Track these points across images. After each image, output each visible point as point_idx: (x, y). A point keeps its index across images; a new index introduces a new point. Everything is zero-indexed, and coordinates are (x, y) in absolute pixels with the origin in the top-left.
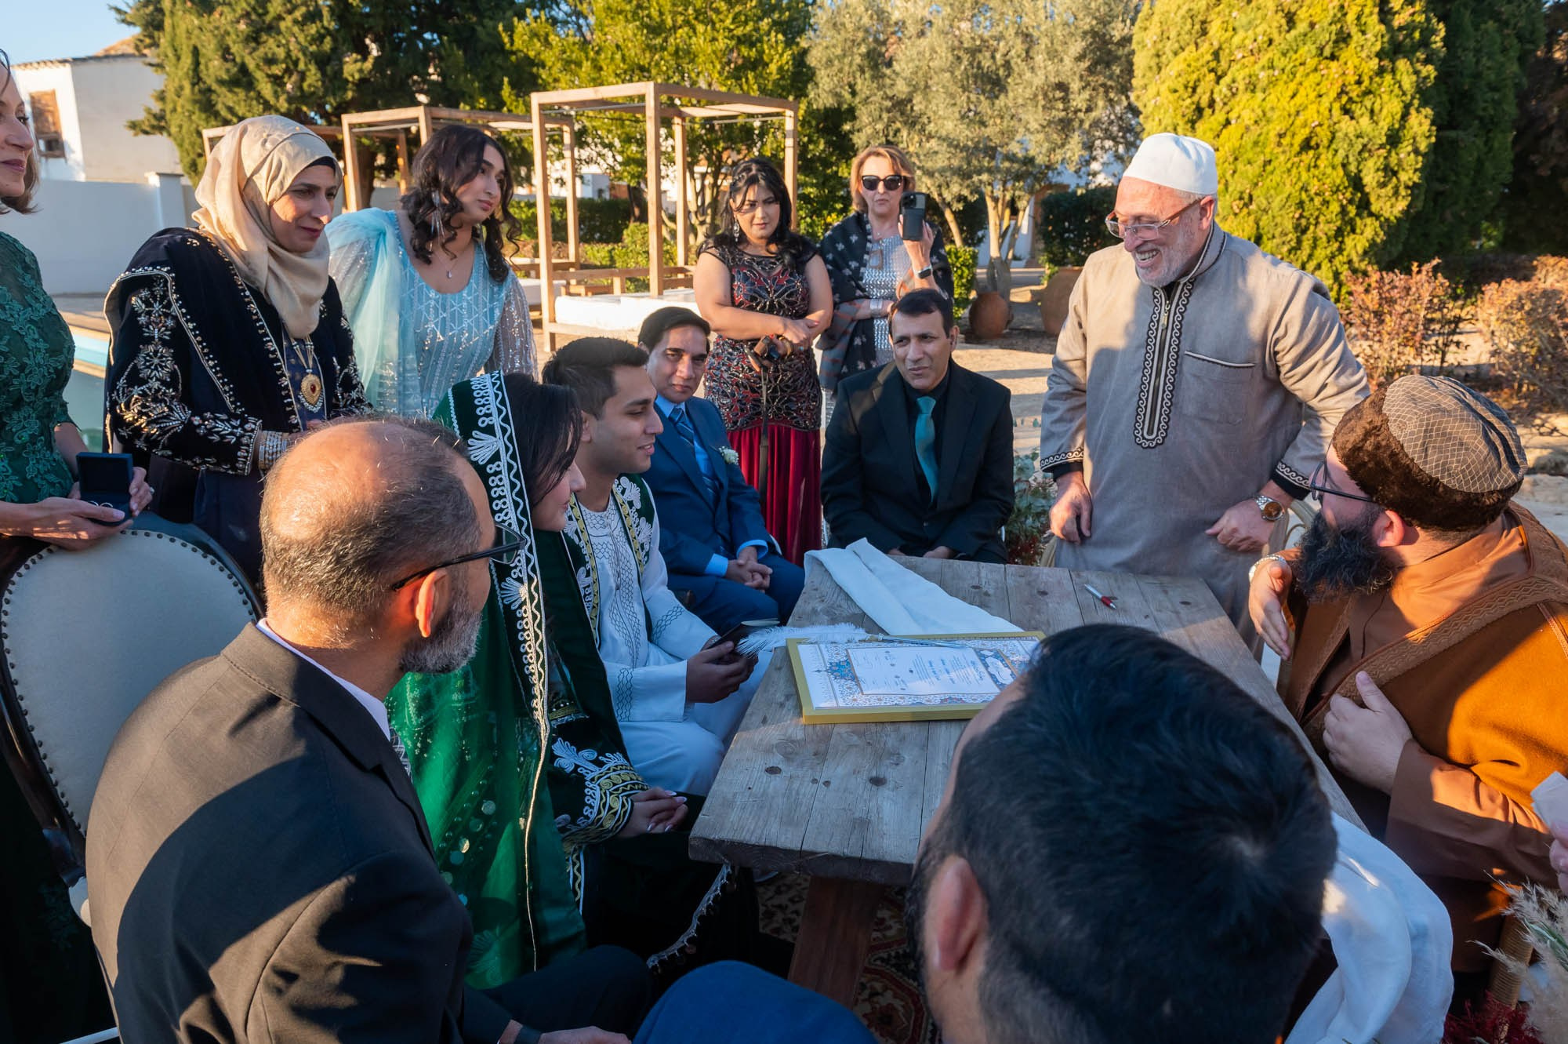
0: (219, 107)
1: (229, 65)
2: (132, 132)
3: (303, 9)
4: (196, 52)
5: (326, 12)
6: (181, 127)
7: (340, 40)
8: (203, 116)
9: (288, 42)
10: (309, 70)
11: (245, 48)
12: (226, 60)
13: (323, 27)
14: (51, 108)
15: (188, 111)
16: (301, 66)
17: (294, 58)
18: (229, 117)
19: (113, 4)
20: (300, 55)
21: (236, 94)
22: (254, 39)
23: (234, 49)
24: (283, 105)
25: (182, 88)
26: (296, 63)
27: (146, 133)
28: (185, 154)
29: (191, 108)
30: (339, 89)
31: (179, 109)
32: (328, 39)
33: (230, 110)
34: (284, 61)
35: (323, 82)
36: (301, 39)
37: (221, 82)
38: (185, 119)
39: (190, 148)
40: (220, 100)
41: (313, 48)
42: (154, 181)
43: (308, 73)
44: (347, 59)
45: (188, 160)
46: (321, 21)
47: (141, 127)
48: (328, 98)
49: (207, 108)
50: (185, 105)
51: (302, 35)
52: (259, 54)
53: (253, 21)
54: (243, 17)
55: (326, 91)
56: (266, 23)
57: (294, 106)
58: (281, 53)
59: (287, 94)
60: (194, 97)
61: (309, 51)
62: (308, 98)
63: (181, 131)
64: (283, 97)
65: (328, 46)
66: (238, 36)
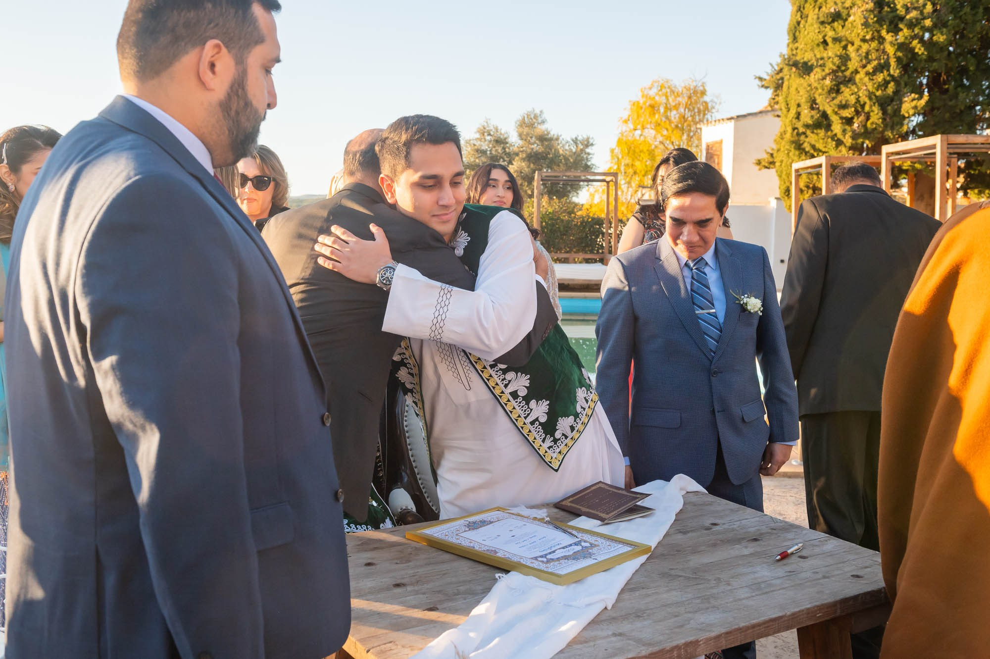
0: (805, 145)
1: (814, 113)
2: (758, 167)
3: (875, 63)
4: (799, 105)
5: (893, 62)
6: (782, 162)
7: (903, 84)
8: (797, 153)
9: (859, 89)
10: (872, 111)
11: (826, 98)
12: (812, 108)
13: (889, 75)
14: (718, 153)
15: (787, 150)
16: (867, 108)
18: (812, 151)
19: (758, 75)
20: (867, 100)
21: (817, 134)
22: (836, 90)
23: (819, 100)
24: (848, 141)
25: (785, 132)
26: (863, 106)
27: (766, 167)
28: (783, 183)
29: (788, 147)
30: (898, 124)
31: (782, 149)
32: (892, 84)
33: (813, 147)
34: (854, 106)
35: (884, 119)
36: (870, 88)
37: (807, 126)
38: (785, 156)
39: (786, 178)
40: (807, 140)
41: (879, 93)
42: (773, 203)
43: (872, 114)
44: (906, 99)
45: (784, 187)
46: (888, 70)
47: (763, 163)
48: (886, 133)
49: (799, 147)
50: (785, 145)
51: (871, 84)
52: (837, 102)
53: (837, 77)
54: (829, 74)
55: (886, 126)
56: (845, 77)
57: (860, 140)
58: (852, 100)
59: (853, 131)
60: (793, 139)
61: (875, 95)
62: (870, 133)
63: (781, 165)
64: (850, 134)
65: (891, 90)
66: (823, 90)
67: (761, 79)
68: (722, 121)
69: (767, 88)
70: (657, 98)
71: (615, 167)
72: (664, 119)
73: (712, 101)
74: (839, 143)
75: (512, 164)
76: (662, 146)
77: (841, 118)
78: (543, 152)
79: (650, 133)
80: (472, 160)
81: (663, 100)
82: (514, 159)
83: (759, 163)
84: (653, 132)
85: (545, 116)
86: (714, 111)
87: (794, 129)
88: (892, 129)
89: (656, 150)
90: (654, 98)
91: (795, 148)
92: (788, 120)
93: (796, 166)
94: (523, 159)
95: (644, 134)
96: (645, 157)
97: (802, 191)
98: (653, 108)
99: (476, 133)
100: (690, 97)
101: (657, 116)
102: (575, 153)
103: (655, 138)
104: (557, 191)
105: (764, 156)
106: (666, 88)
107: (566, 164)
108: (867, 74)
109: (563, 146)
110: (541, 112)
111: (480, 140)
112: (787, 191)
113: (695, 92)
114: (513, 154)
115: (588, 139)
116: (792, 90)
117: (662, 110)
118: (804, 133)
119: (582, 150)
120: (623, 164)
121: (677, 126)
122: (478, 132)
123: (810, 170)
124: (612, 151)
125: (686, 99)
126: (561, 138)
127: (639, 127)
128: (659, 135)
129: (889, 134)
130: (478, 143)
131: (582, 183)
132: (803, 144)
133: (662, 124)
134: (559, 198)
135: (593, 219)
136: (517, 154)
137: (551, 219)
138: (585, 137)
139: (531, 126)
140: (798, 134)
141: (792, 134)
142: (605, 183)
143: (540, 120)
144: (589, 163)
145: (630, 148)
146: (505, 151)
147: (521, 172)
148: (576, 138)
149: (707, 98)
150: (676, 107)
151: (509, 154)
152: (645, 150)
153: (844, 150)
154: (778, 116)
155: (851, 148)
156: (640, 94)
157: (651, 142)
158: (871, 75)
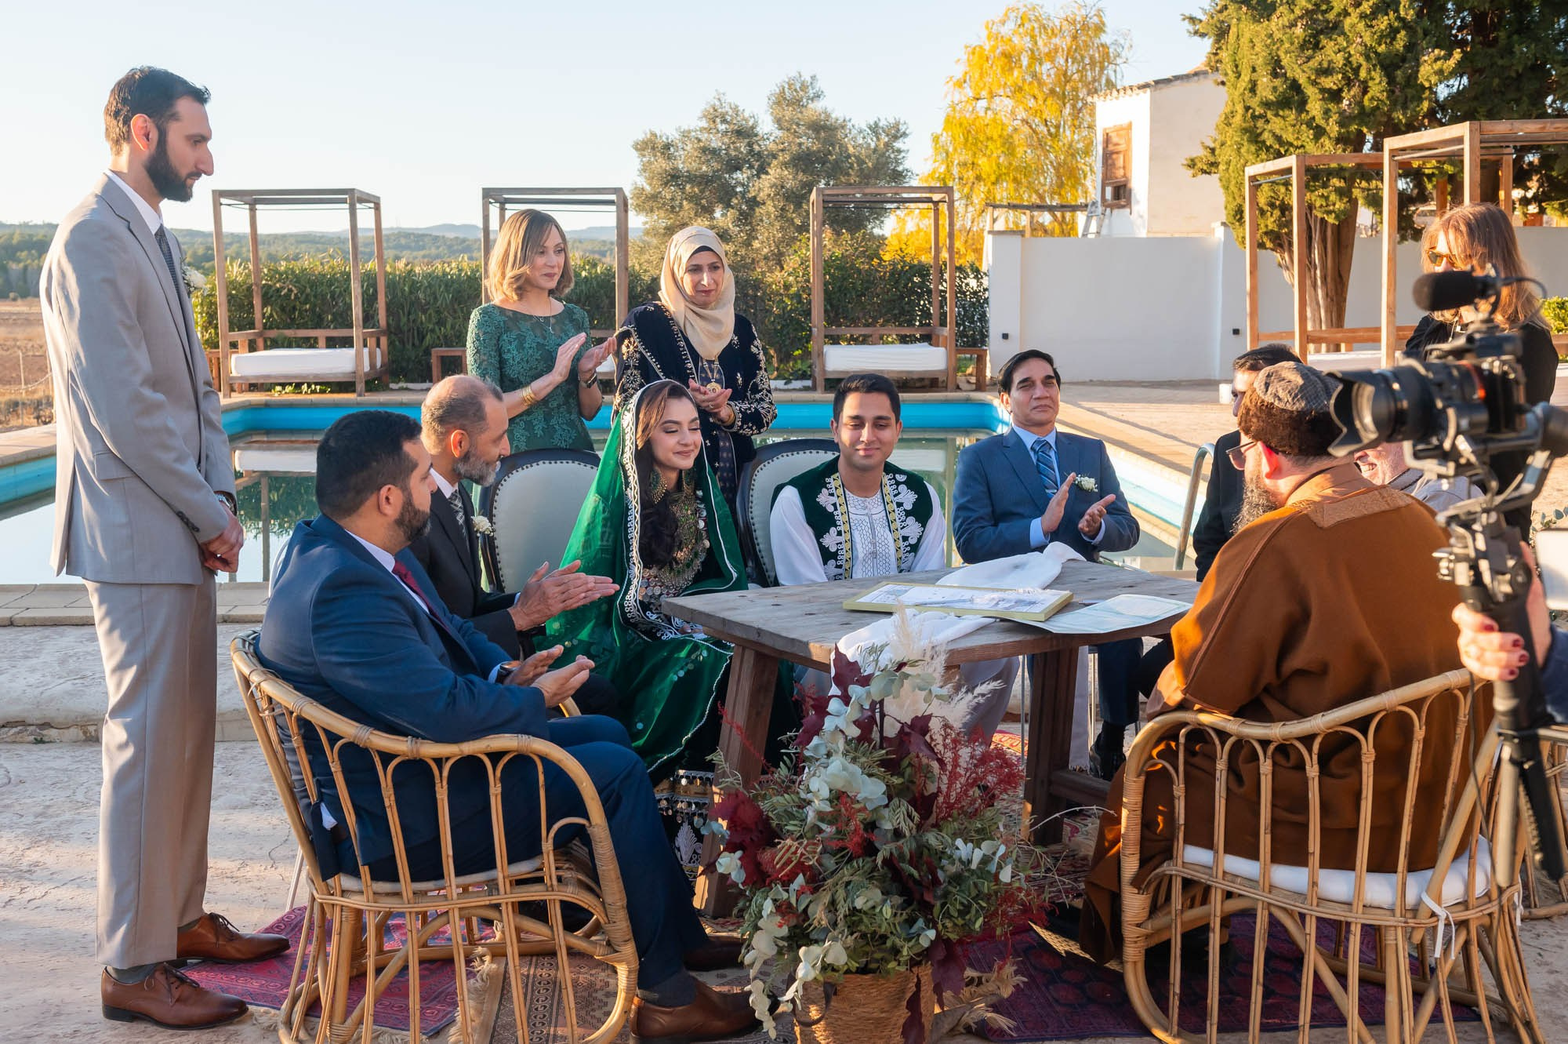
0: (1266, 135)
1: (1278, 82)
2: (1191, 172)
4: (1254, 70)
6: (1228, 163)
7: (1420, 31)
8: (1253, 148)
9: (1349, 42)
10: (1372, 79)
11: (1298, 57)
12: (1275, 75)
13: (1399, 18)
14: (1121, 148)
15: (1237, 143)
16: (1363, 74)
17: (1355, 65)
18: (1277, 146)
19: (1187, 15)
20: (1362, 60)
21: (1283, 117)
22: (1312, 44)
23: (1285, 61)
24: (1333, 129)
25: (1233, 114)
26: (1356, 71)
27: (1204, 172)
28: (1231, 199)
29: (1238, 139)
30: (1413, 99)
31: (1229, 142)
32: (1403, 33)
33: (1279, 139)
34: (1343, 70)
35: (1391, 92)
36: (1367, 39)
37: (1267, 104)
38: (1234, 154)
39: (1236, 191)
40: (1269, 127)
41: (1382, 49)
42: (1219, 233)
43: (1370, 83)
44: (1426, 58)
45: (1233, 206)
46: (1397, 11)
47: (1199, 165)
48: (1395, 115)
49: (1255, 137)
50: (1233, 136)
51: (1368, 33)
52: (1313, 64)
53: (1315, 21)
54: (1301, 17)
55: (1394, 104)
56: (1328, 22)
57: (1354, 128)
58: (1339, 60)
59: (1341, 113)
60: (1244, 125)
61: (1376, 53)
62: (1369, 115)
63: (1227, 169)
64: (1335, 117)
65: (1402, 44)
66: (1292, 44)
67: (1192, 20)
68: (1129, 91)
69: (1203, 35)
70: (1016, 40)
71: (943, 169)
72: (1029, 79)
73: (1115, 43)
74: (1319, 132)
75: (767, 173)
76: (1026, 129)
77: (1323, 90)
78: (819, 151)
79: (1004, 104)
80: (695, 165)
81: (1027, 43)
82: (769, 164)
83: (1192, 164)
84: (1009, 103)
85: (820, 85)
86: (1119, 61)
87: (1247, 108)
88: (1405, 107)
89: (1016, 136)
90: (1010, 40)
91: (1250, 141)
92: (1237, 93)
93: (1251, 170)
94: (785, 165)
95: (993, 106)
96: (996, 149)
97: (1262, 212)
98: (1009, 59)
99: (700, 118)
100: (1075, 38)
101: (1016, 73)
102: (875, 150)
103: (1013, 113)
104: (846, 219)
105: (1200, 153)
106: (1034, 23)
107: (861, 170)
108: (1363, 16)
109: (854, 139)
110: (813, 78)
111: (709, 130)
112: (1239, 212)
113: (1085, 26)
114: (768, 156)
115: (896, 126)
116: (1244, 41)
117: (1025, 62)
118: (1261, 116)
119: (887, 145)
120: (956, 162)
121: (1052, 92)
122: (705, 116)
123: (1275, 178)
124: (936, 139)
125: (1069, 39)
126: (849, 125)
127: (984, 93)
128: (1021, 108)
129: (1399, 116)
130: (704, 136)
131: (888, 206)
132: (1261, 134)
133: (1026, 87)
134: (852, 231)
135: (912, 267)
136: (775, 156)
137: (838, 268)
138: (892, 121)
139: (796, 103)
140: (1254, 117)
141: (1244, 116)
142: (931, 205)
143: (811, 93)
144: (900, 168)
145: (969, 132)
146: (752, 150)
147: (783, 187)
148: (876, 124)
149: (1105, 38)
150: (1051, 56)
151: (759, 155)
152: (995, 137)
153: (1328, 144)
154: (1223, 83)
155: (1340, 140)
156: (984, 33)
157: (1006, 121)
158: (1369, 18)
